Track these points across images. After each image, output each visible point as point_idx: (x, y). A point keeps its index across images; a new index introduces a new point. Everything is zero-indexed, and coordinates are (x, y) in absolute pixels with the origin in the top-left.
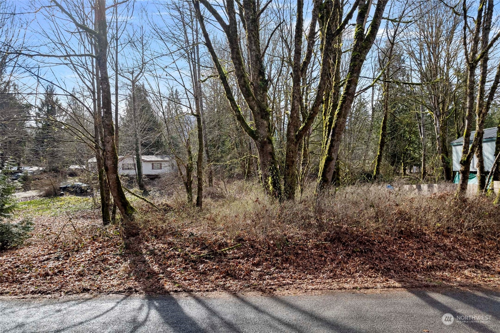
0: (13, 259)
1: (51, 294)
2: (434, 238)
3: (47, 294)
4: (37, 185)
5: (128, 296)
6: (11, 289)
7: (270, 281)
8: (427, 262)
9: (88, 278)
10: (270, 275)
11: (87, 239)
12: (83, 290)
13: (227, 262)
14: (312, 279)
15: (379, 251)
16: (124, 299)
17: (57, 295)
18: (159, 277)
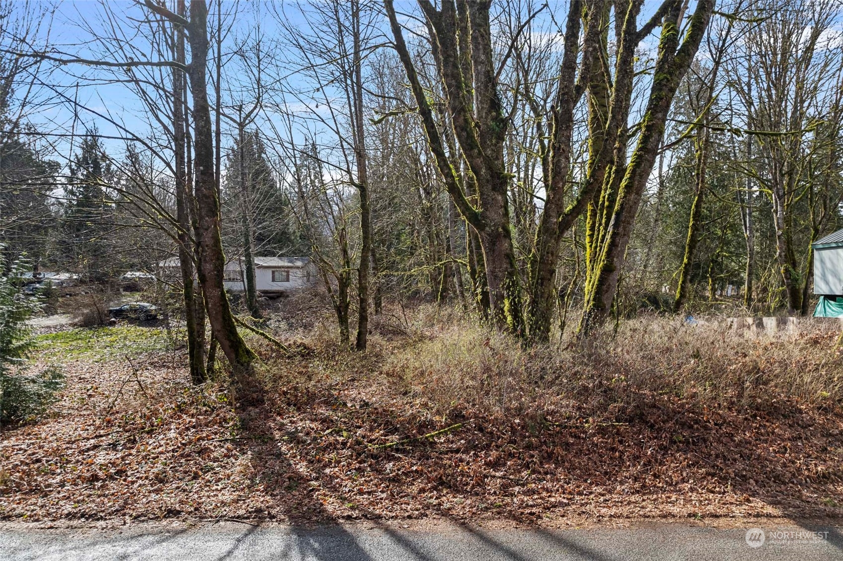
0: (28, 446)
1: (106, 519)
2: (820, 419)
3: (98, 520)
4: (69, 305)
5: (256, 527)
6: (27, 508)
7: (525, 499)
8: (816, 465)
9: (174, 486)
10: (523, 485)
11: (168, 409)
12: (168, 513)
13: (437, 458)
14: (603, 495)
15: (719, 441)
16: (250, 532)
17: (116, 521)
18: (310, 486)
